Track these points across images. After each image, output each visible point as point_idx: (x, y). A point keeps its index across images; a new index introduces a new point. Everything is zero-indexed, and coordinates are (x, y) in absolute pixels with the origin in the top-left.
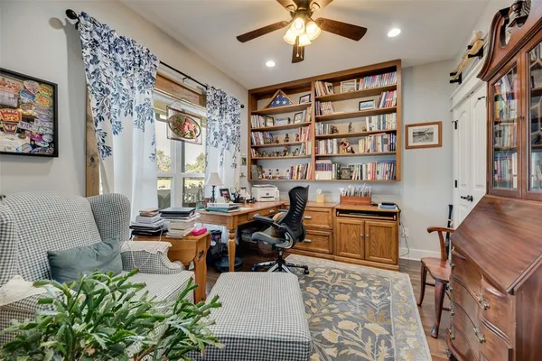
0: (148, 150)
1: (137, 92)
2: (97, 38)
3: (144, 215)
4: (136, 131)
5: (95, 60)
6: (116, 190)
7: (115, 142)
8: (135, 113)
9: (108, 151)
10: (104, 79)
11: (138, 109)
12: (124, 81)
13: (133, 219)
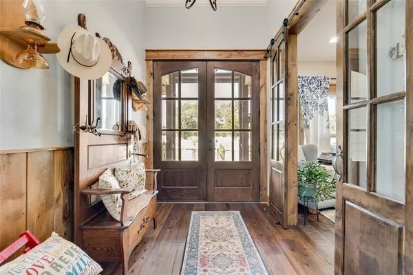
0: (325, 124)
1: (319, 98)
2: (303, 83)
3: (323, 154)
4: (319, 116)
5: (303, 92)
6: (311, 143)
7: (311, 123)
8: (319, 108)
9: (308, 127)
10: (306, 98)
11: (320, 106)
12: (314, 96)
13: (319, 156)
